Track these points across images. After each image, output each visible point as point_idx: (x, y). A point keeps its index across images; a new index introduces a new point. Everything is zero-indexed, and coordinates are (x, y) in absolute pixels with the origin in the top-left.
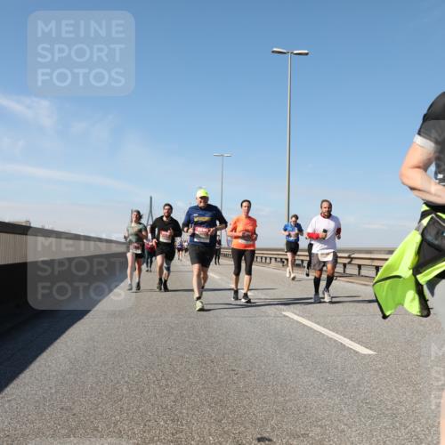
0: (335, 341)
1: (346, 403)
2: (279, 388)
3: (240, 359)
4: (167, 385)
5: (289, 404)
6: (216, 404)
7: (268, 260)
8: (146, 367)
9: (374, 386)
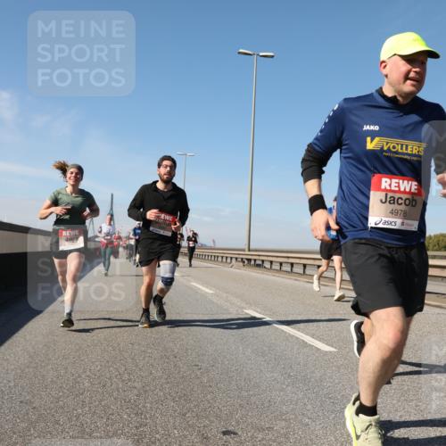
0: (297, 338)
1: (309, 398)
2: (243, 384)
3: (203, 355)
4: (130, 380)
5: (253, 399)
6: (180, 398)
7: (229, 260)
8: (108, 362)
9: (337, 381)
